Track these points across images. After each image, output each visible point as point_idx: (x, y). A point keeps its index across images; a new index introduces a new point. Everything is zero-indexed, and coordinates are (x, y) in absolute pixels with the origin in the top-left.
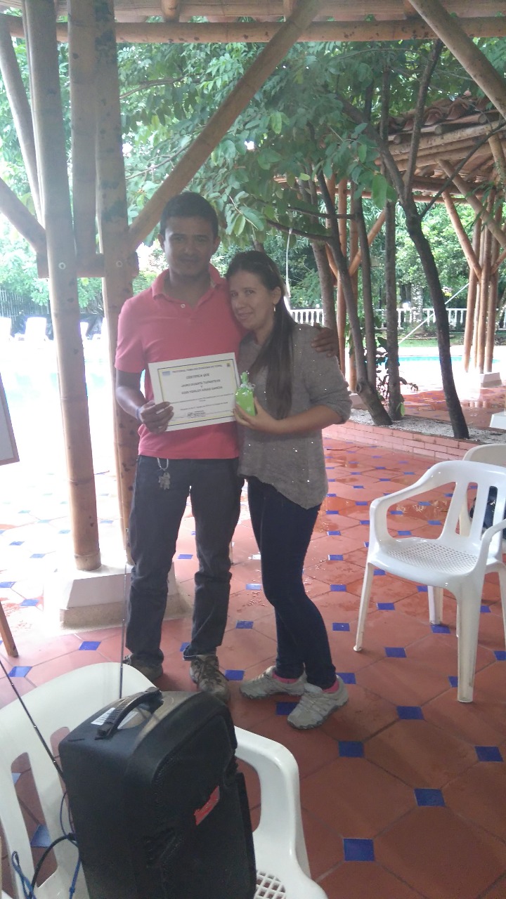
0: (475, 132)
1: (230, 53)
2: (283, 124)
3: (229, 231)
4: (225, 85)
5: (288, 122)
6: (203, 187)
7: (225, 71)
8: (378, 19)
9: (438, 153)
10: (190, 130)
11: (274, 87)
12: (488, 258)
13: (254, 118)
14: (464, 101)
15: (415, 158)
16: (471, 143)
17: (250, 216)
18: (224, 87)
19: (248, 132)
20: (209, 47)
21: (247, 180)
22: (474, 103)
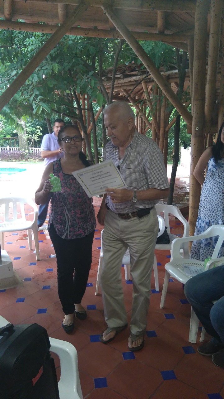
0: (136, 78)
1: (34, 37)
2: (58, 69)
3: (34, 112)
4: (32, 50)
5: (60, 68)
6: (23, 92)
7: (32, 44)
8: (99, 28)
9: (122, 86)
10: (16, 68)
11: (54, 53)
12: (142, 129)
13: (46, 65)
14: (132, 65)
15: (113, 88)
16: (135, 83)
17: (44, 106)
18: (32, 51)
19: (43, 71)
20: (25, 34)
21: (42, 91)
22: (136, 66)
